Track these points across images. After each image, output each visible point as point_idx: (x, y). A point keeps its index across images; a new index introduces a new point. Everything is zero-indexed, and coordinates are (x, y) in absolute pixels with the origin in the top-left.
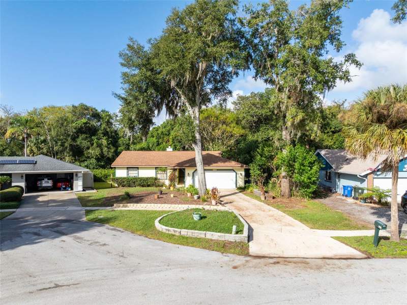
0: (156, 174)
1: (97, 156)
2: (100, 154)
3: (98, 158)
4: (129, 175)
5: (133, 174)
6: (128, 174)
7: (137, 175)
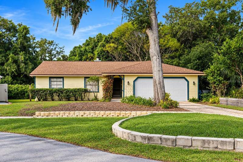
0: (85, 85)
1: (13, 72)
2: (16, 71)
3: (15, 75)
4: (53, 87)
5: (57, 85)
6: (50, 85)
7: (62, 87)
